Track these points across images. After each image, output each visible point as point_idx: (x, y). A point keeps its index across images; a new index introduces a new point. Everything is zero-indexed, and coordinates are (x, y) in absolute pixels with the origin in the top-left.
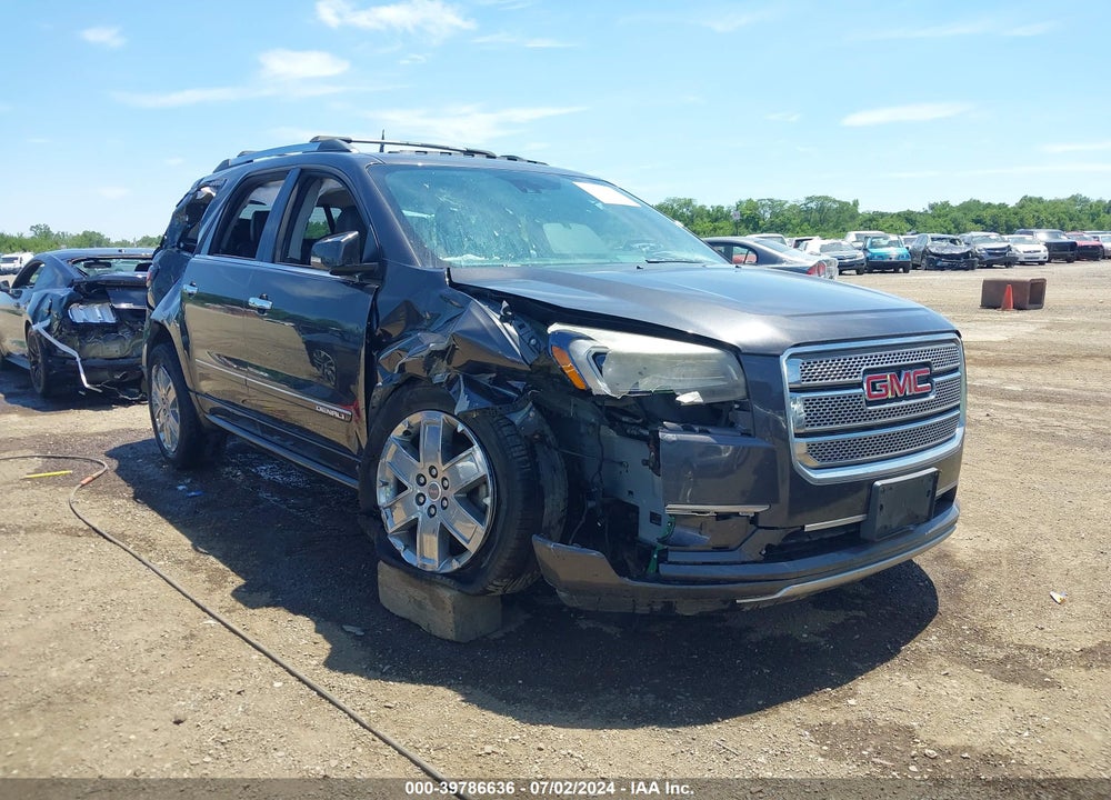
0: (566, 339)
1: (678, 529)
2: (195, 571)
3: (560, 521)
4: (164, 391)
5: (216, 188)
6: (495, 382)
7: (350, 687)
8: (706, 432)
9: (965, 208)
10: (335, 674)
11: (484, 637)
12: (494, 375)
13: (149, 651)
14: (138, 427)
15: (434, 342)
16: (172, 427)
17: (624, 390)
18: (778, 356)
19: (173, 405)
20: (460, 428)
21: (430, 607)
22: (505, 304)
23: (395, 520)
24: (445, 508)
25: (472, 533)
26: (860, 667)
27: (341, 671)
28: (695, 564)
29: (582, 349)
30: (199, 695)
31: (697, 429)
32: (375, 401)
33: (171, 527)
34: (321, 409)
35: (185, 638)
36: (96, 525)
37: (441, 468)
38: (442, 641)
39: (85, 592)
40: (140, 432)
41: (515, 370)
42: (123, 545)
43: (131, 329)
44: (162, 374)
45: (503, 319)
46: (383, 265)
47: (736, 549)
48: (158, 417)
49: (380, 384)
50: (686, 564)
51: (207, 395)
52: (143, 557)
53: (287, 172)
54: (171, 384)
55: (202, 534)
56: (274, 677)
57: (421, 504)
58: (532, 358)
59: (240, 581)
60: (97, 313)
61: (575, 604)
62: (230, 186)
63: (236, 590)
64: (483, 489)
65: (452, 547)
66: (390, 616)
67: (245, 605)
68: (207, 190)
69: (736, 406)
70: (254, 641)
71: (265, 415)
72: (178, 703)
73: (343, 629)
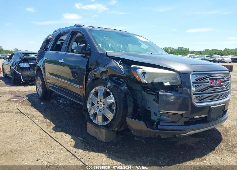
0: (136, 69)
1: (162, 117)
2: (44, 123)
3: (131, 114)
4: (39, 82)
5: (53, 36)
6: (117, 79)
7: (80, 152)
8: (171, 93)
9: (213, 51)
10: (76, 149)
11: (112, 141)
12: (117, 78)
13: (32, 142)
14: (33, 90)
15: (103, 69)
16: (40, 90)
17: (150, 82)
18: (189, 74)
19: (41, 85)
20: (108, 90)
21: (99, 133)
22: (120, 60)
23: (91, 112)
24: (104, 110)
25: (110, 116)
26: (206, 153)
27: (77, 148)
28: (167, 126)
29: (140, 71)
30: (43, 153)
31: (169, 92)
32: (88, 84)
33: (39, 112)
34: (75, 86)
35: (41, 139)
36: (22, 111)
37: (103, 100)
38: (102, 142)
39: (18, 127)
40: (34, 91)
41: (122, 76)
42: (28, 116)
43: (33, 69)
44: (39, 78)
45: (120, 64)
46: (91, 52)
47: (177, 122)
48: (38, 88)
49: (89, 79)
50: (164, 125)
51: (48, 83)
52: (32, 119)
53: (69, 32)
54: (41, 80)
55: (46, 114)
56: (61, 149)
57: (98, 109)
58: (126, 73)
59: (54, 126)
60: (26, 65)
61: (135, 134)
62: (55, 36)
63: (53, 128)
64: (113, 105)
65: (105, 119)
66: (89, 135)
67: (55, 131)
68: (51, 37)
69: (179, 86)
70: (57, 140)
71: (62, 87)
72: (38, 155)
73: (78, 138)
